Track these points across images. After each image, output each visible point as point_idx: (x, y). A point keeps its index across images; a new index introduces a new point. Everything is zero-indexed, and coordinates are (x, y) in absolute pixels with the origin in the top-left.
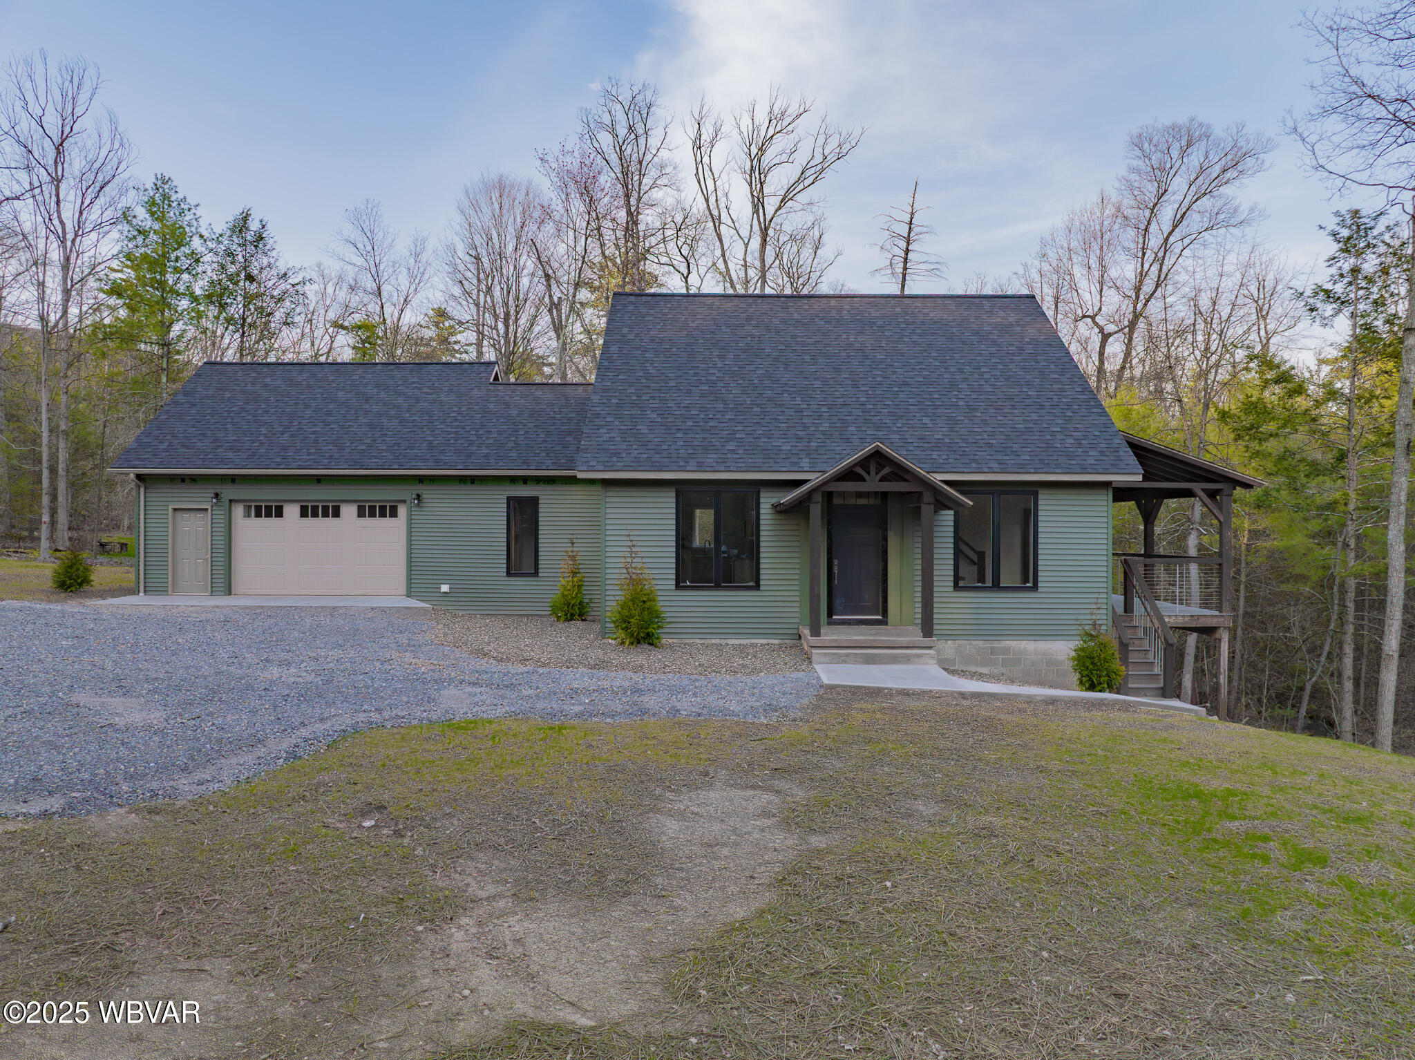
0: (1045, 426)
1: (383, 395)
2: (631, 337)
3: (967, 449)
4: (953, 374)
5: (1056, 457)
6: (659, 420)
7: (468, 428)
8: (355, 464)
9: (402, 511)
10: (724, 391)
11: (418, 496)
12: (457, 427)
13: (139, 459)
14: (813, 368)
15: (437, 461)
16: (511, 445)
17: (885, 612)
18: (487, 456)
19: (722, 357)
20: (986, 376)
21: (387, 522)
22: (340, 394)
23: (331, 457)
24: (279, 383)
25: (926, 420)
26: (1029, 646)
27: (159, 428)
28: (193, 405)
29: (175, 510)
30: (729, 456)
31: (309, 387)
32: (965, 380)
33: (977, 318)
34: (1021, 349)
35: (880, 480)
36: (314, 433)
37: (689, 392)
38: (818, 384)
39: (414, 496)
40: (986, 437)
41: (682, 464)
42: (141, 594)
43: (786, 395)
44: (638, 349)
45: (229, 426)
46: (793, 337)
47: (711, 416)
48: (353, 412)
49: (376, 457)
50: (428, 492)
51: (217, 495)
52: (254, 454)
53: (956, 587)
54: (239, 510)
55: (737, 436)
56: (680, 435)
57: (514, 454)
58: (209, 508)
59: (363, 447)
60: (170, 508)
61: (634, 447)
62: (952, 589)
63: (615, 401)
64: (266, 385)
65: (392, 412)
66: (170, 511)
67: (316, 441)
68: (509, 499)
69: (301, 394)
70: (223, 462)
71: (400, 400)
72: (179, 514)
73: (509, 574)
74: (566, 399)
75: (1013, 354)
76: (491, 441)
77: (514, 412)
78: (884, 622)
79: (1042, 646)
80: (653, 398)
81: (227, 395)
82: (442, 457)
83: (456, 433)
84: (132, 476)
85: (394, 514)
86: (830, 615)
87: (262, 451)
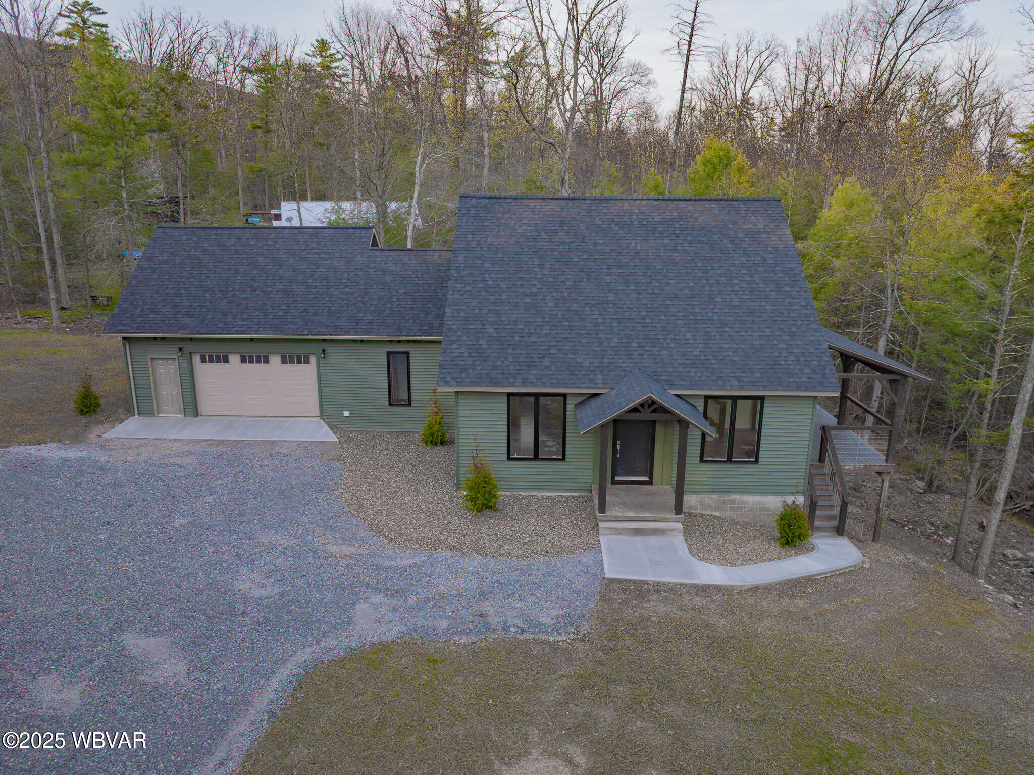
0: (775, 342)
1: (291, 260)
2: (473, 244)
3: (716, 366)
4: (711, 286)
5: (779, 375)
6: (495, 334)
7: (355, 295)
8: (277, 330)
9: (313, 359)
10: (542, 304)
11: (324, 351)
12: (348, 293)
13: (121, 324)
14: (608, 279)
15: (336, 327)
16: (388, 311)
17: (651, 478)
18: (371, 322)
19: (541, 267)
20: (736, 289)
21: (302, 366)
22: (261, 259)
23: (259, 323)
24: (214, 247)
25: (689, 336)
26: (750, 499)
27: (133, 294)
28: (154, 271)
29: (152, 358)
30: (545, 372)
31: (237, 252)
32: (720, 292)
33: (735, 223)
34: (764, 259)
35: (652, 412)
36: (245, 298)
37: (517, 305)
38: (611, 296)
39: (321, 351)
40: (731, 354)
41: (511, 380)
42: (136, 416)
43: (587, 308)
44: (479, 258)
45: (183, 291)
46: (595, 244)
47: (532, 331)
48: (271, 278)
49: (292, 323)
50: (330, 349)
51: (180, 349)
52: (204, 320)
53: (702, 460)
54: (197, 359)
55: (552, 351)
56: (510, 351)
57: (390, 321)
58: (176, 357)
59: (281, 314)
60: (149, 358)
61: (478, 363)
62: (698, 462)
63: (463, 314)
64: (205, 250)
65: (300, 278)
66: (149, 360)
67: (247, 308)
68: (388, 353)
69: (231, 258)
70: (183, 327)
71: (305, 266)
72: (156, 362)
73: (390, 404)
74: (427, 265)
75: (758, 265)
76: (373, 308)
77: (388, 279)
78: (650, 483)
79: (758, 498)
80: (490, 311)
81: (178, 260)
82: (339, 324)
83: (348, 299)
84: (120, 339)
85: (307, 362)
86: (613, 478)
87: (209, 316)
